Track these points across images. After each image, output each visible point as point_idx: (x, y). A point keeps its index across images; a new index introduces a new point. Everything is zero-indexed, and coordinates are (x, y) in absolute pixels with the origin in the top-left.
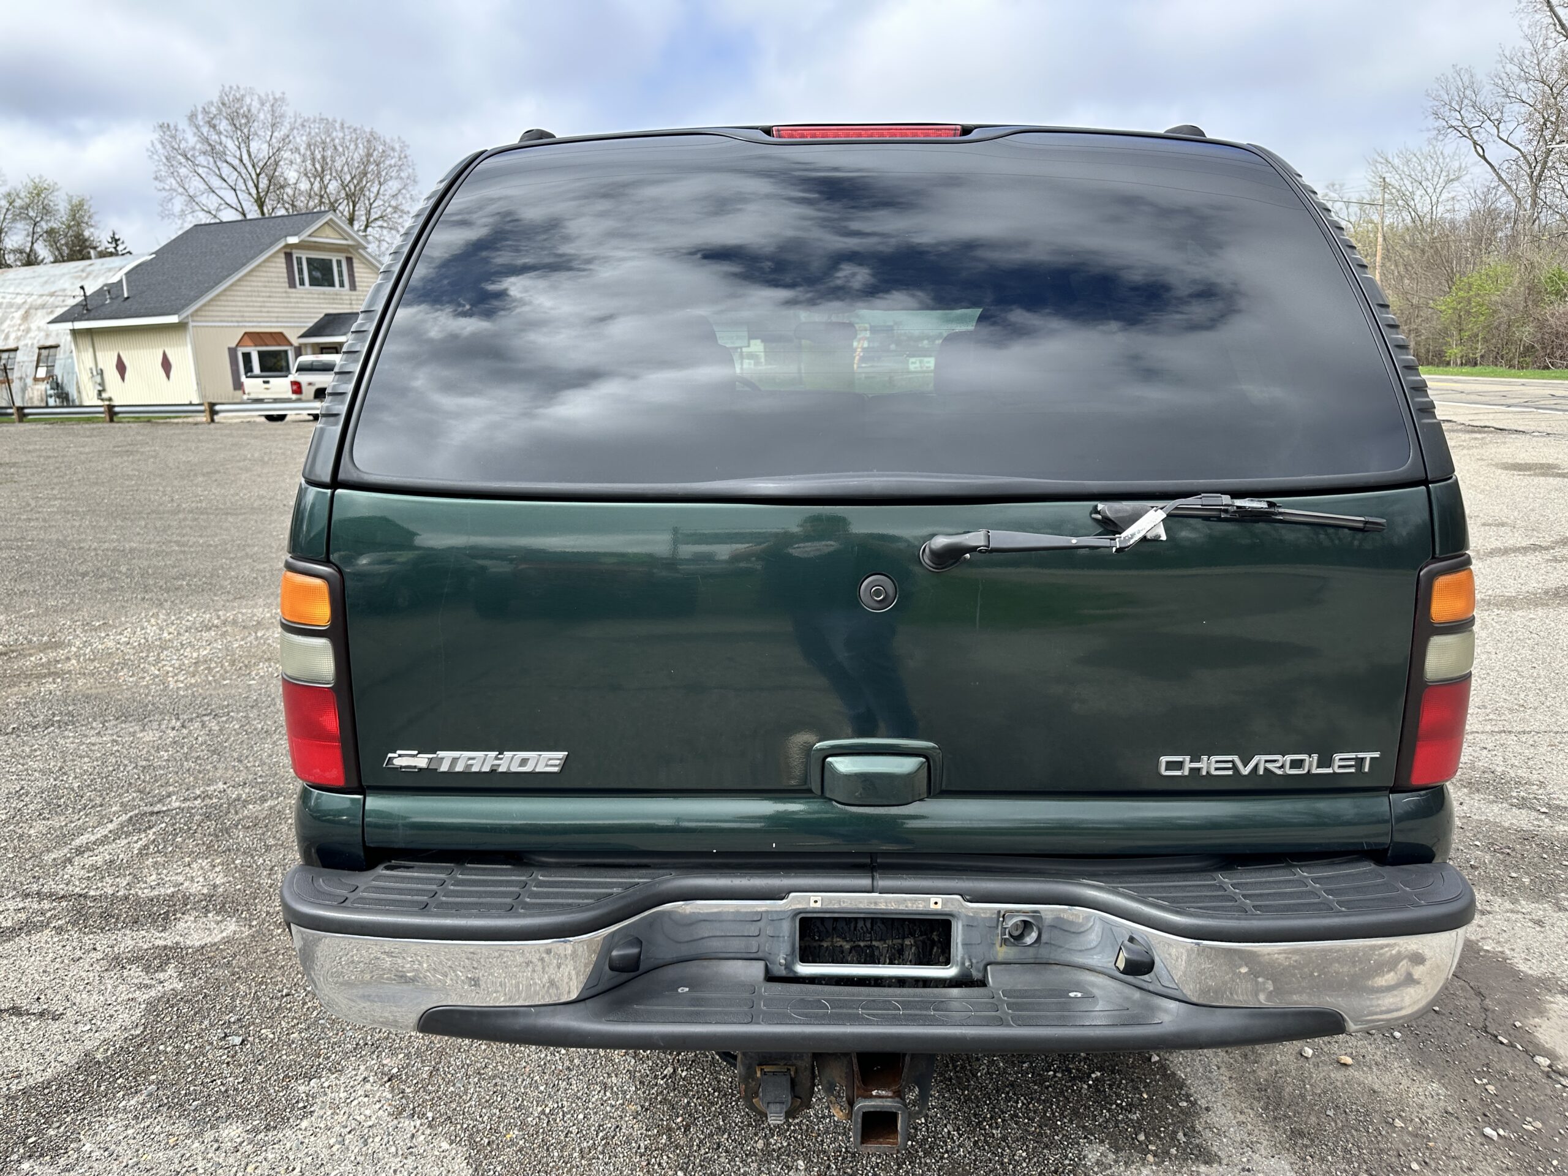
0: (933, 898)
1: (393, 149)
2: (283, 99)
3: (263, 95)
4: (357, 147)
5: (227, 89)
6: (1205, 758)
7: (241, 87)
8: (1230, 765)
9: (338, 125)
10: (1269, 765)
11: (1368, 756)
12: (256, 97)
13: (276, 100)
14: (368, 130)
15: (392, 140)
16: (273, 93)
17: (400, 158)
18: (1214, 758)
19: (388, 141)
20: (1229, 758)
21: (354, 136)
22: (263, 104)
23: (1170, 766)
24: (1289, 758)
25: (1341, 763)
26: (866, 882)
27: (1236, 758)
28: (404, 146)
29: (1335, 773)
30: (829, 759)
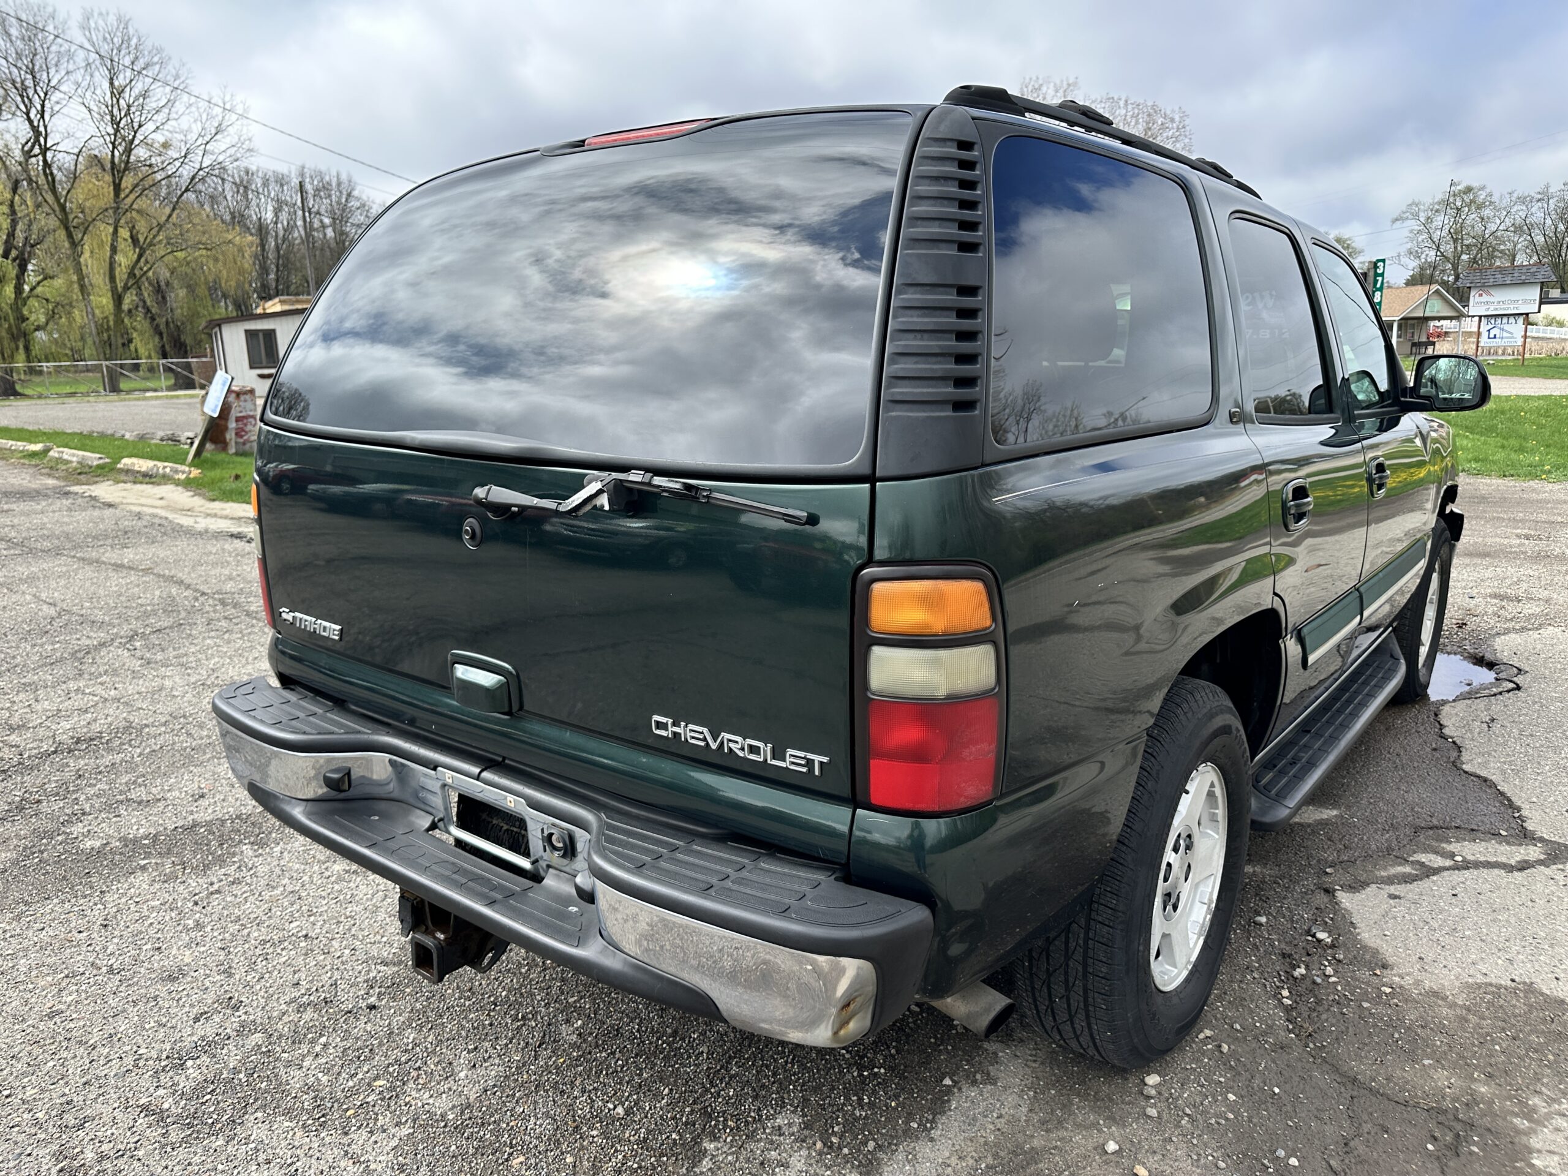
0: (511, 798)
1: (1172, 120)
2: (1075, 84)
3: (1058, 82)
4: (1137, 123)
5: (1027, 80)
6: (683, 724)
7: (1041, 77)
8: (701, 737)
9: (1122, 103)
10: (732, 745)
11: (817, 758)
12: (1052, 85)
13: (1069, 85)
14: (1150, 104)
15: (1173, 111)
16: (1067, 79)
17: (1178, 129)
18: (691, 726)
19: (1168, 112)
20: (700, 729)
21: (1136, 111)
22: (1057, 91)
23: (659, 725)
24: (750, 741)
25: (794, 759)
26: (476, 770)
27: (705, 730)
28: (1184, 116)
29: (787, 768)
30: (456, 665)
